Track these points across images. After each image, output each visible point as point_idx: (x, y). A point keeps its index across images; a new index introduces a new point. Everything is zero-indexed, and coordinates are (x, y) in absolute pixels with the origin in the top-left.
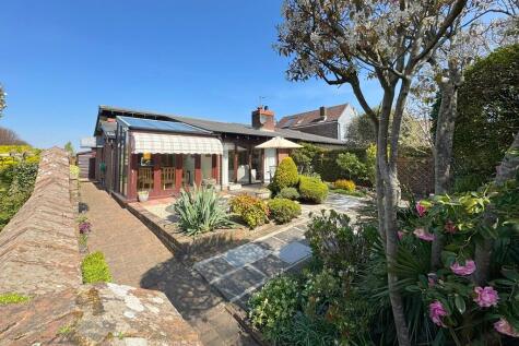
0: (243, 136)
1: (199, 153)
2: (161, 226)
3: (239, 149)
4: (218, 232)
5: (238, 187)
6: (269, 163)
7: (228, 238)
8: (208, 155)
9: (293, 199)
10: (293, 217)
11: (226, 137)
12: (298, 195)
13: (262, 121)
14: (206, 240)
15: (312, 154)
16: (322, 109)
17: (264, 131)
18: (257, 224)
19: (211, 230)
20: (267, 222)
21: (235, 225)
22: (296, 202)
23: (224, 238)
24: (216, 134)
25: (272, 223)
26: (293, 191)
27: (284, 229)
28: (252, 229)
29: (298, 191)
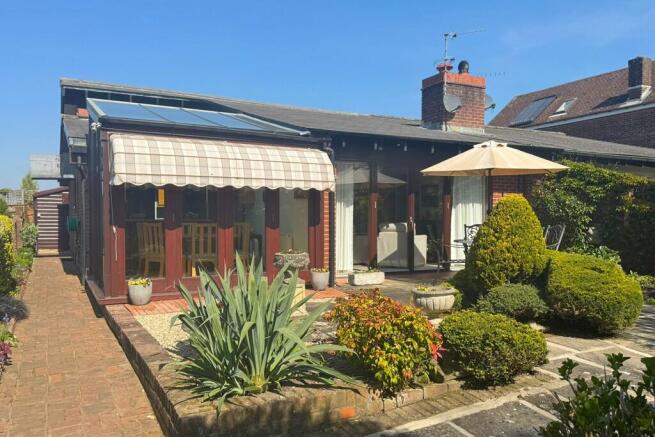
0: (390, 143)
1: (274, 186)
2: (153, 366)
3: (383, 179)
4: (289, 393)
5: (376, 279)
6: (466, 217)
7: (316, 414)
8: (298, 193)
9: (525, 316)
10: (517, 369)
11: (343, 145)
12: (540, 307)
13: (450, 103)
14: (255, 414)
15: (597, 192)
16: (636, 66)
17: (453, 130)
18: (405, 383)
19: (272, 388)
20: (436, 378)
21: (340, 380)
22: (535, 327)
23: (306, 414)
24: (316, 139)
25: (452, 382)
26: (529, 294)
27: (489, 402)
28: (388, 394)
29: (544, 294)
